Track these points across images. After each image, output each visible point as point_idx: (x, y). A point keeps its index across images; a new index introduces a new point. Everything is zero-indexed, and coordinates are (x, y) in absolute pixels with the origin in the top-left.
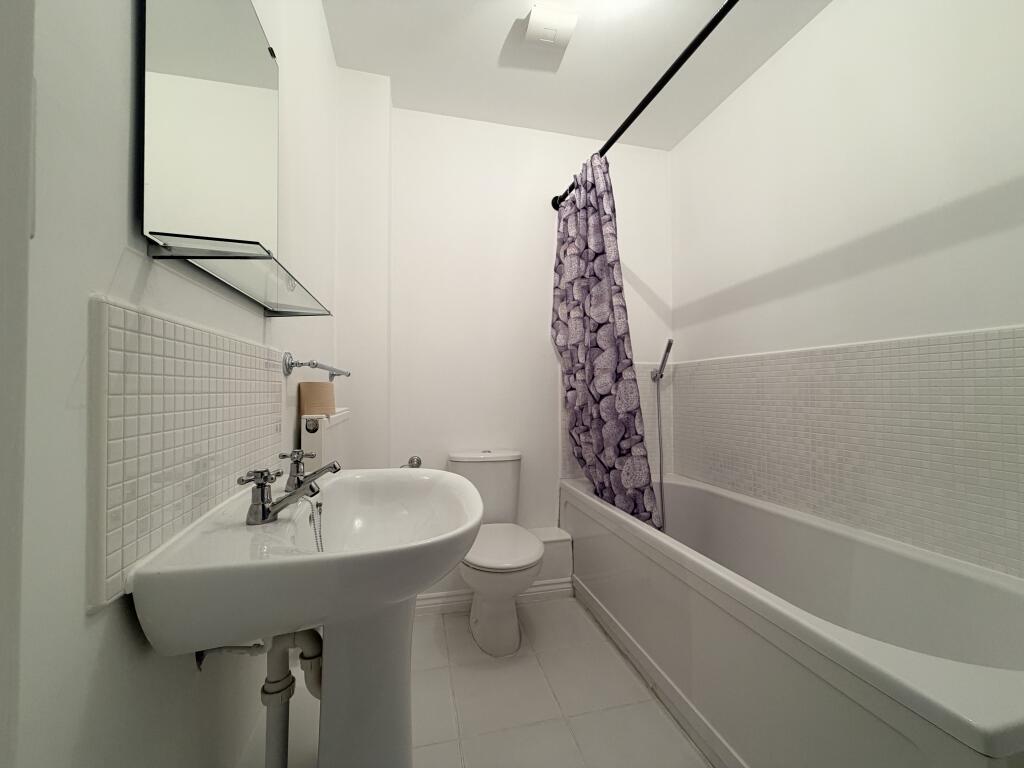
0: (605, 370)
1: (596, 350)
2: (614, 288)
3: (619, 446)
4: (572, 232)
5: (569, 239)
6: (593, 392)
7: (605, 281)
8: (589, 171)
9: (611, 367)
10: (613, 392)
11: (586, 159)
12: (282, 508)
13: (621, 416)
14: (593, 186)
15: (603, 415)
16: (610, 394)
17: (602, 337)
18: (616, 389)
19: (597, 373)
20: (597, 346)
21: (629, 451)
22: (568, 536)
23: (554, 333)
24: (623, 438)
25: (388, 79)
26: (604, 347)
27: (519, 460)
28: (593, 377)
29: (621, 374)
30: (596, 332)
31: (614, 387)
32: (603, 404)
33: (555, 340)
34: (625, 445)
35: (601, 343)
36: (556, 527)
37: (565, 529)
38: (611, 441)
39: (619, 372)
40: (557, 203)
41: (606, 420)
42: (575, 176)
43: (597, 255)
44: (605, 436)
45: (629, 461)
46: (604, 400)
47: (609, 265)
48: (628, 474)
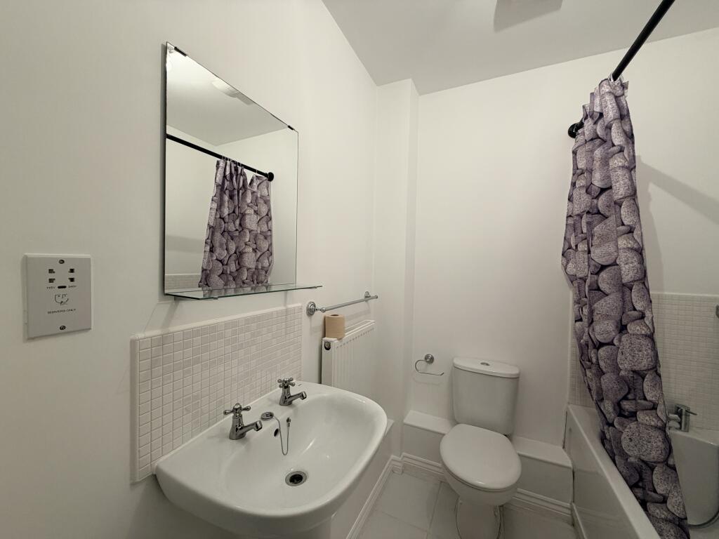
0: (607, 317)
1: (598, 293)
2: (622, 228)
3: (619, 404)
4: (581, 165)
5: (578, 171)
6: (592, 336)
7: (612, 218)
8: (597, 101)
9: (615, 314)
10: (616, 342)
11: (593, 87)
12: (249, 430)
13: (622, 373)
14: (601, 115)
15: (602, 364)
16: (611, 343)
17: (604, 280)
18: (620, 341)
19: (596, 318)
20: (598, 289)
21: (633, 415)
22: (570, 465)
23: (565, 263)
24: (625, 398)
25: (410, 80)
26: (608, 291)
27: (516, 379)
28: (592, 321)
29: (626, 326)
30: (598, 274)
31: (617, 337)
32: (602, 352)
33: (565, 269)
34: (627, 405)
35: (603, 286)
36: (561, 448)
37: (569, 454)
38: (611, 396)
39: (623, 324)
40: (574, 131)
41: (604, 370)
42: (584, 107)
43: (603, 190)
44: (604, 387)
45: (633, 425)
46: (604, 348)
47: (615, 203)
48: (631, 440)
